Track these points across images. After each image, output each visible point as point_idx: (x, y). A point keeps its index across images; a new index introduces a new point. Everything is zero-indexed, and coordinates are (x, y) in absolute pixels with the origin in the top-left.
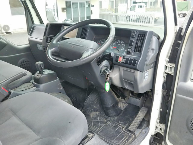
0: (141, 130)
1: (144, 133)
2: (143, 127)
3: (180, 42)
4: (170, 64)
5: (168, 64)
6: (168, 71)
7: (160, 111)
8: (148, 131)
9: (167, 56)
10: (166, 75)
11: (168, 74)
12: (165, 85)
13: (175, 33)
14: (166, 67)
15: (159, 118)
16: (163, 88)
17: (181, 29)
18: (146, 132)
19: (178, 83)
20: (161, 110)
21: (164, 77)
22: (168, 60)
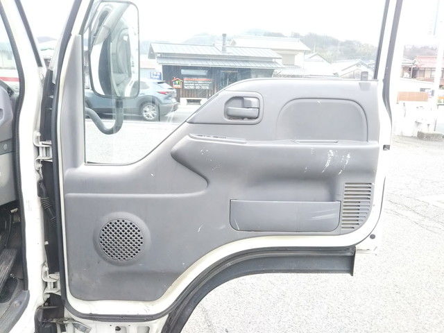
0: (8, 303)
1: (19, 305)
2: (14, 296)
3: (52, 97)
4: (44, 142)
5: (41, 143)
6: (42, 156)
7: (46, 246)
8: (25, 299)
9: (35, 128)
10: (40, 165)
11: (44, 162)
12: (42, 187)
13: (42, 81)
14: (38, 148)
15: (46, 264)
16: (40, 194)
17: (50, 73)
18: (21, 303)
19: (64, 173)
20: (47, 243)
21: (38, 171)
22: (38, 134)
